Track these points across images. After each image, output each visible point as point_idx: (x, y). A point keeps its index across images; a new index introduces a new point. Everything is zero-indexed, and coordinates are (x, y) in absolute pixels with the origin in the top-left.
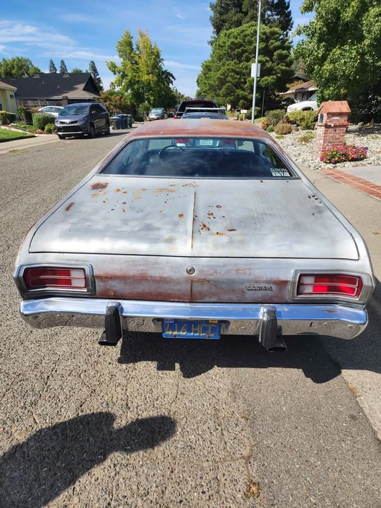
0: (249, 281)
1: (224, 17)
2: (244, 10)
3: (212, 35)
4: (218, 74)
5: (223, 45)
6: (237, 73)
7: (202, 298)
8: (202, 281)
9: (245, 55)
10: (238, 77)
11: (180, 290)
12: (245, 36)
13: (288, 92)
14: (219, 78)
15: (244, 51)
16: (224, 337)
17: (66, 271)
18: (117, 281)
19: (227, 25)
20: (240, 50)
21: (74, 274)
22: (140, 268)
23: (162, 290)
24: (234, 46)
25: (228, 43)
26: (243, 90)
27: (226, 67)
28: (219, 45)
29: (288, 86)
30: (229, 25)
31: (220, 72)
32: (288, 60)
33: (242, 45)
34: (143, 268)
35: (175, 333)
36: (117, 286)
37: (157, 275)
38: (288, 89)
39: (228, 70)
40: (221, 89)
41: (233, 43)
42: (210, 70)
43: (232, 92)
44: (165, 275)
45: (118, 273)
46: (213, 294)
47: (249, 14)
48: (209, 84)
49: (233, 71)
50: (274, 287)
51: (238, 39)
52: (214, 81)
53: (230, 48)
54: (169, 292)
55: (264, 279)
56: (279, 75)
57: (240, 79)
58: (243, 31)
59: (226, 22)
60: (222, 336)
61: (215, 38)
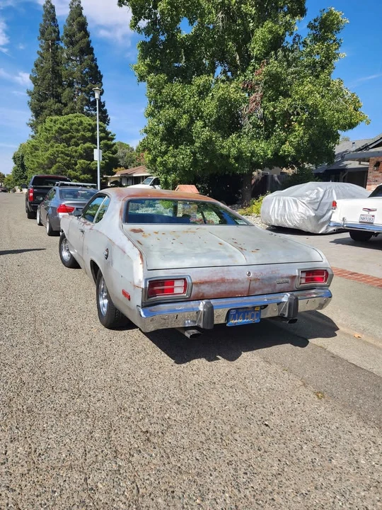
0: (279, 278)
1: (43, 104)
2: (63, 101)
3: (31, 118)
4: (47, 154)
5: (49, 128)
6: (67, 155)
7: (254, 292)
8: (256, 280)
9: (73, 140)
10: (69, 158)
11: (243, 288)
12: (72, 124)
13: (115, 176)
14: (48, 158)
15: (72, 137)
16: (262, 320)
17: (171, 281)
18: (207, 285)
19: (46, 111)
20: (68, 135)
21: (177, 283)
22: (219, 275)
23: (233, 289)
24: (61, 131)
25: (54, 128)
26: (75, 170)
27: (55, 149)
28: (46, 128)
29: (114, 170)
30: (49, 112)
31: (49, 152)
32: (113, 149)
33: (70, 132)
34: (222, 274)
35: (236, 321)
36: (206, 289)
37: (231, 278)
38: (115, 173)
39: (58, 151)
40: (51, 168)
41: (60, 128)
42: (37, 149)
43: (63, 171)
44: (235, 278)
45: (207, 279)
46: (260, 289)
47: (69, 105)
48: (37, 162)
49: (62, 153)
50: (289, 280)
51: (65, 126)
52: (43, 160)
53: (57, 132)
54: (237, 290)
55: (285, 275)
56: (107, 161)
57: (70, 161)
58: (69, 120)
59: (46, 108)
60: (261, 319)
61: (33, 121)
